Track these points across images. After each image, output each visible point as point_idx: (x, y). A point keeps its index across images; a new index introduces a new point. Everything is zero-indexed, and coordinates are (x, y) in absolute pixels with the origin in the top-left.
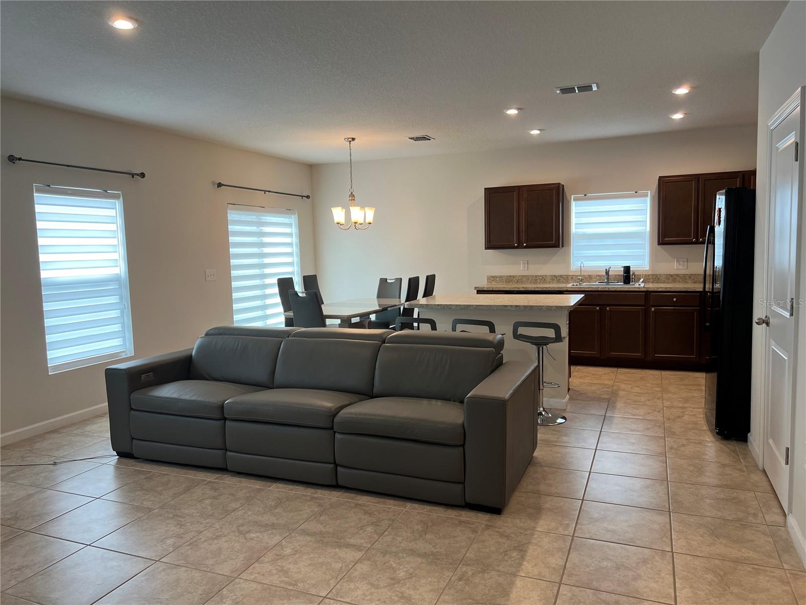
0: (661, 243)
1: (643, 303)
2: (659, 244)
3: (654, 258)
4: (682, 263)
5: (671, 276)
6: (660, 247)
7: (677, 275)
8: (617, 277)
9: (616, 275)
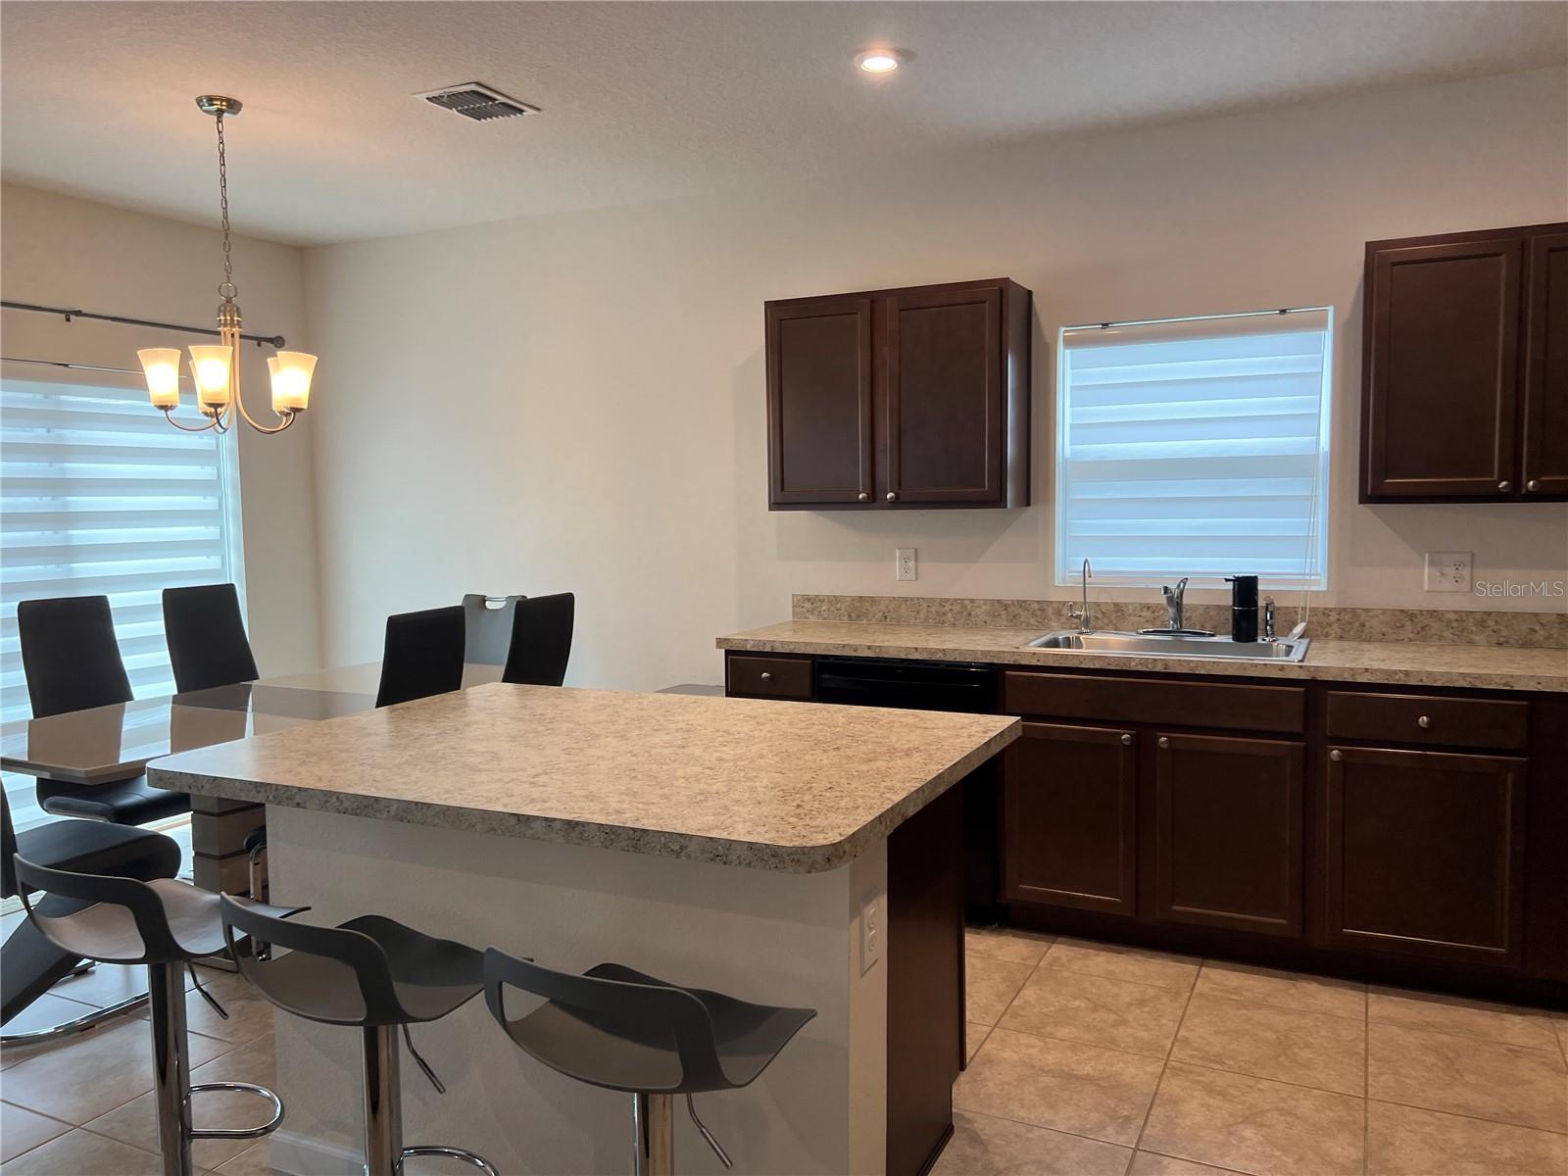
0: (1374, 493)
1: (1298, 728)
2: (1365, 498)
3: (1345, 551)
4: (1451, 571)
5: (1411, 616)
6: (1367, 510)
7: (1433, 614)
8: (1212, 613)
9: (1208, 607)
